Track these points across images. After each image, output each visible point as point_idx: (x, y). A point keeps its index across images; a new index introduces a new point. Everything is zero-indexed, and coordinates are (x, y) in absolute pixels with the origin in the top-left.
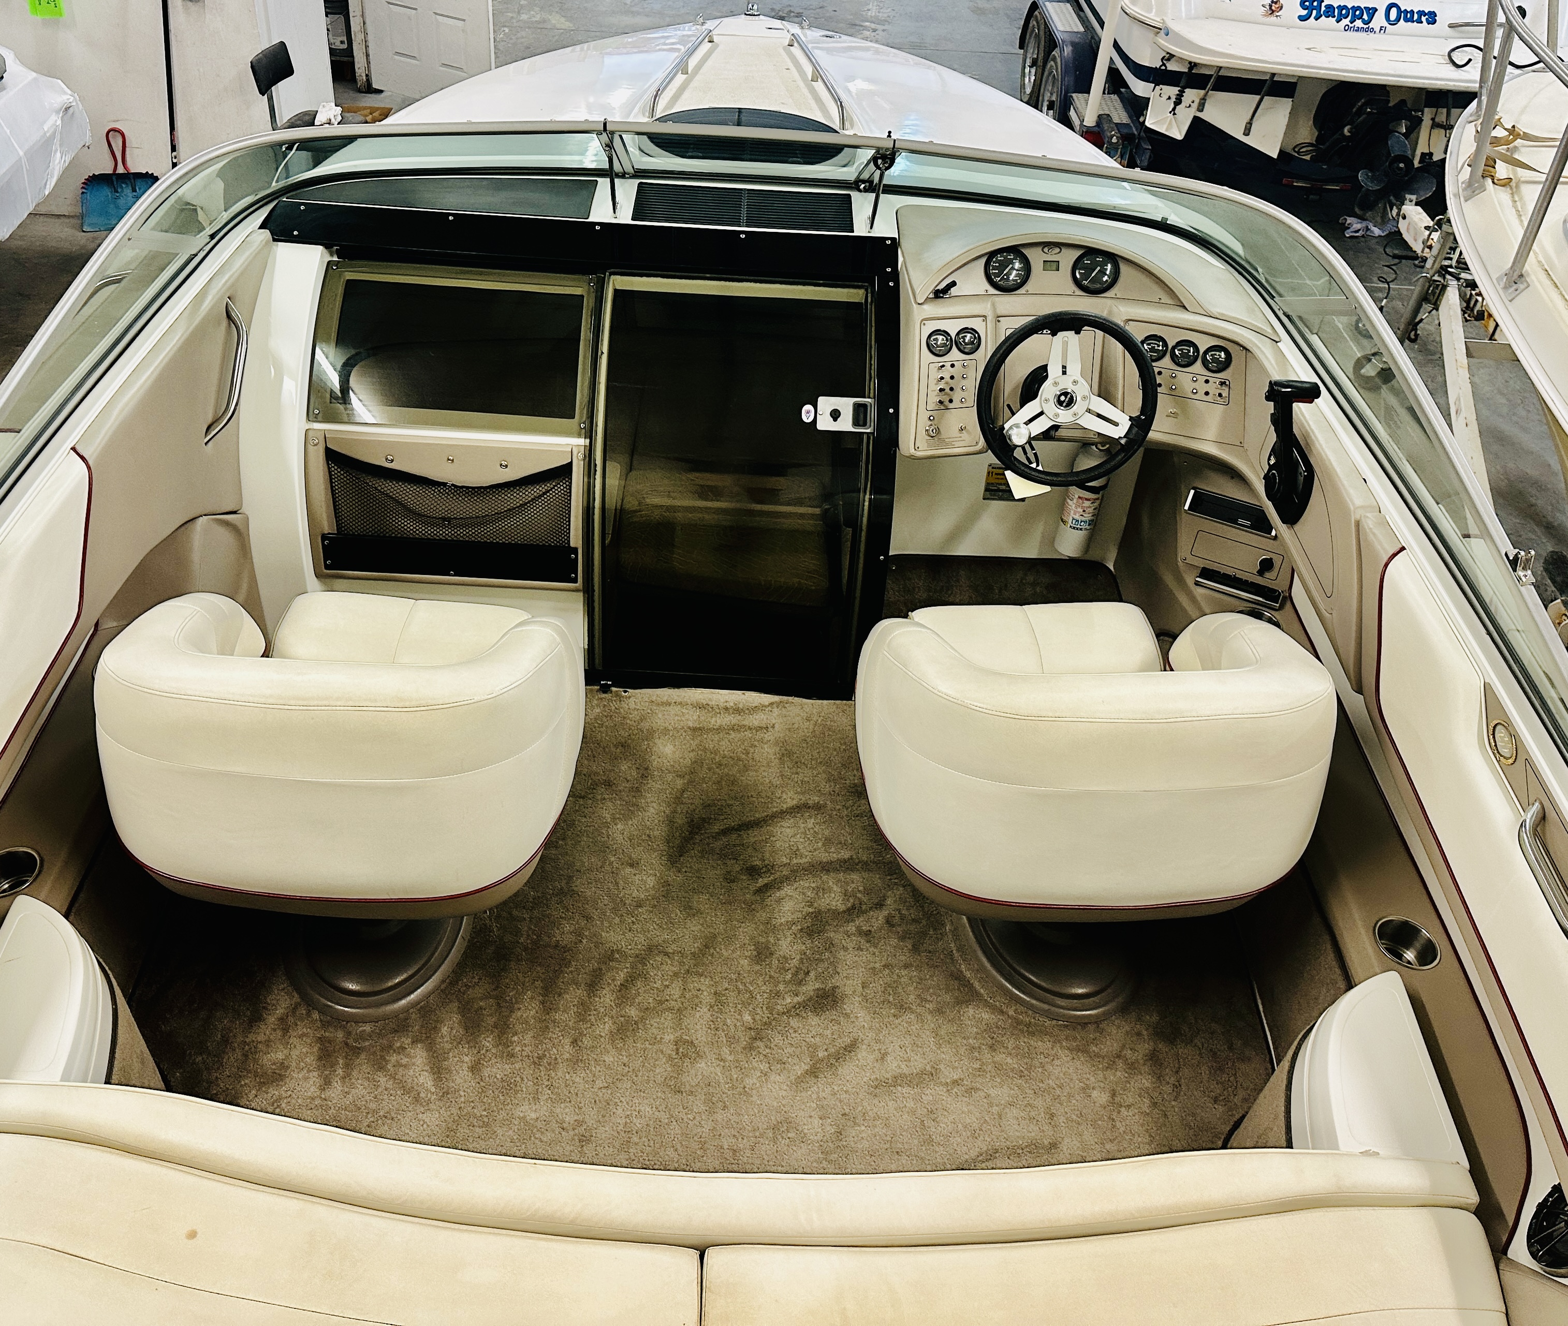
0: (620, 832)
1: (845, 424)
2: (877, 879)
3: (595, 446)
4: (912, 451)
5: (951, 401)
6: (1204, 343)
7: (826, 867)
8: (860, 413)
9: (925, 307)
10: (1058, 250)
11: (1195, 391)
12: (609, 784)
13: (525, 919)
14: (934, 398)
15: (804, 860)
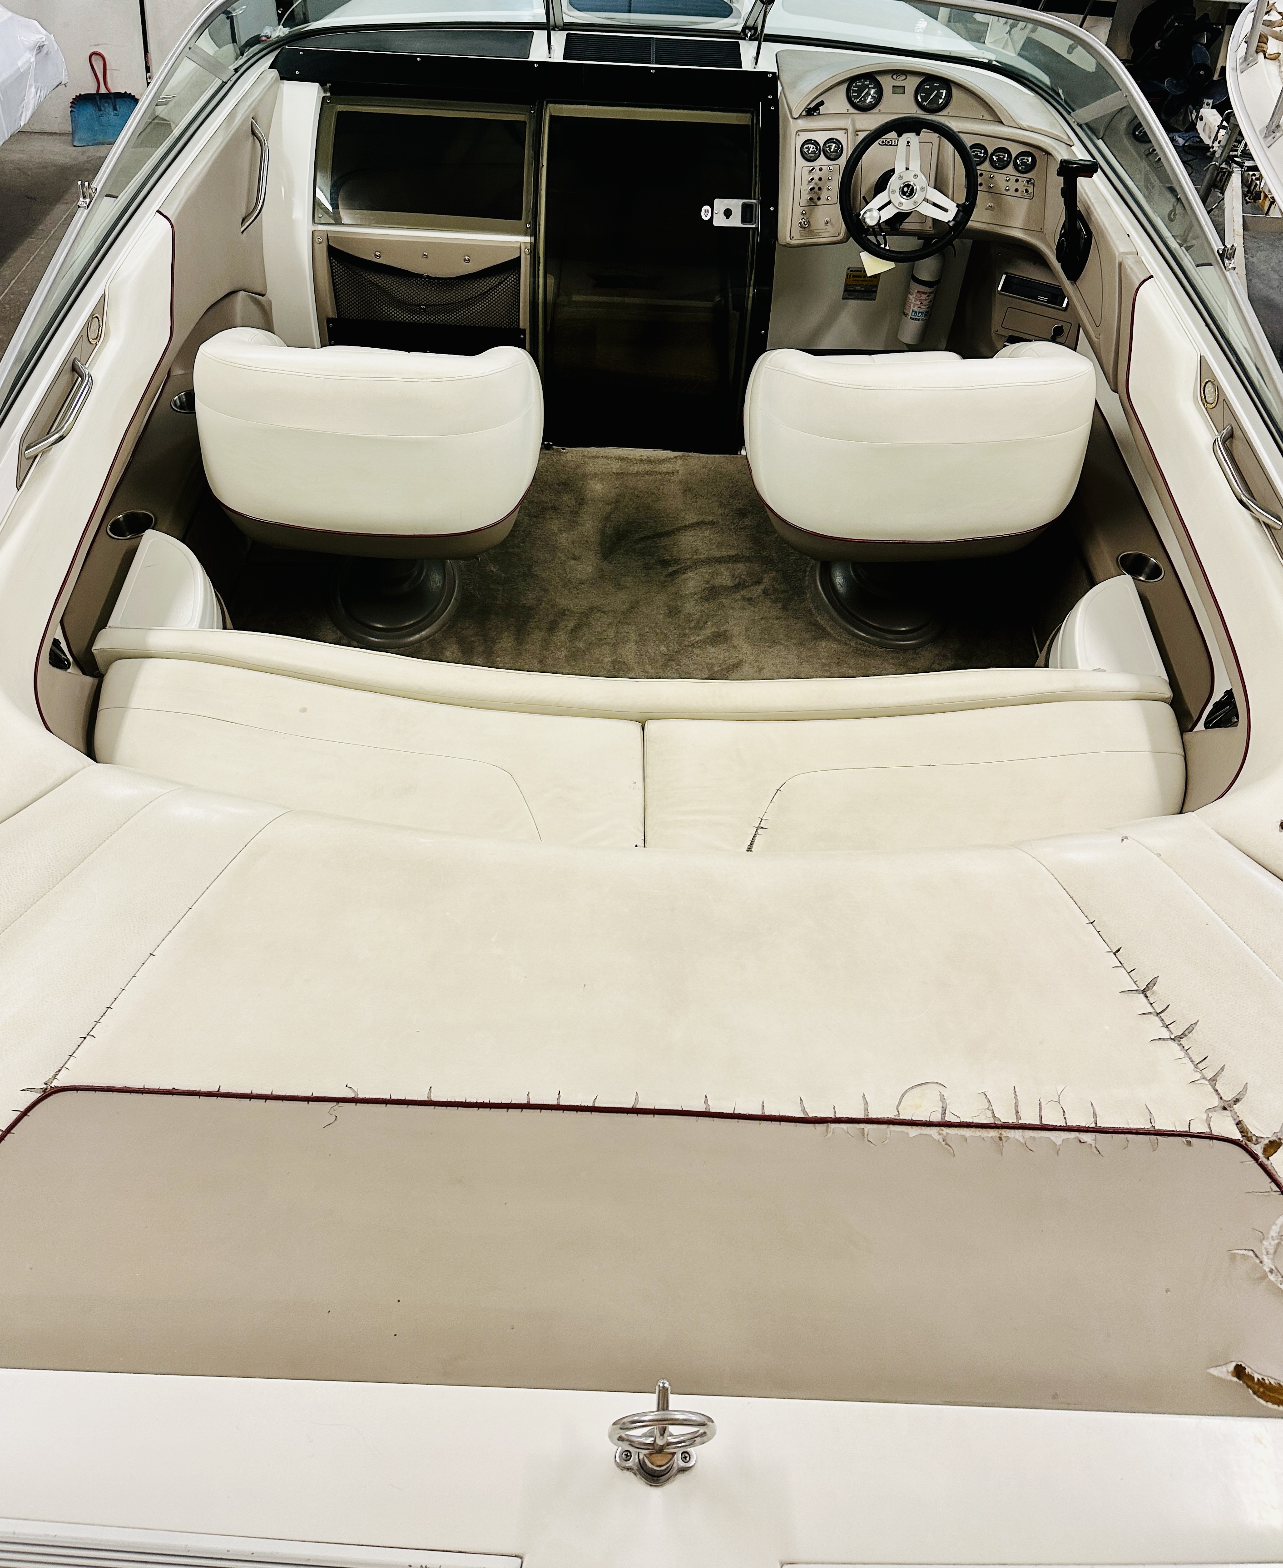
0: (564, 539)
1: (735, 221)
2: (757, 568)
3: (539, 242)
4: (788, 240)
5: (819, 199)
6: (1015, 149)
7: (719, 560)
8: (747, 213)
9: (800, 121)
10: (904, 77)
11: (1007, 188)
12: (554, 508)
13: (499, 590)
14: (806, 196)
15: (702, 556)
